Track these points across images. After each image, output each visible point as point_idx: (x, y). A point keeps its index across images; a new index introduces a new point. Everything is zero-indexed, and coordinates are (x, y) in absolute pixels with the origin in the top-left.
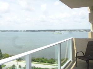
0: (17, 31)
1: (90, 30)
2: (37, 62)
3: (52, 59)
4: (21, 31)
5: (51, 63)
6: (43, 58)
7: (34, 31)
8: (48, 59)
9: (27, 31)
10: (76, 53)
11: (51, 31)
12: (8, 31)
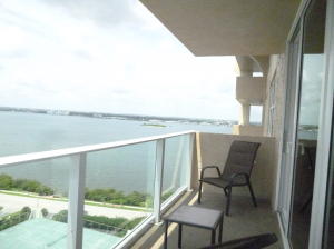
0: (44, 112)
1: (236, 123)
2: (95, 200)
3: (137, 194)
4: (55, 113)
5: (134, 205)
6: (112, 191)
7: (91, 115)
8: (126, 194)
9: (72, 114)
10: (200, 170)
11: (137, 118)
12: (16, 110)
